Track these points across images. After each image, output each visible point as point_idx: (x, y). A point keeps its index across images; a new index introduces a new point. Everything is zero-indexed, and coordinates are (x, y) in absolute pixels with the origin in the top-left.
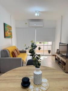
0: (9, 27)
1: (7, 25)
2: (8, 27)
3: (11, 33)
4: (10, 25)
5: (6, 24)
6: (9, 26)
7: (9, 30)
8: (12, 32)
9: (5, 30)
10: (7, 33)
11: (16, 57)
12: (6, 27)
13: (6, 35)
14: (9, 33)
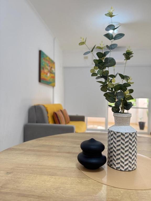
0: (49, 62)
1: (47, 56)
2: (47, 60)
3: (52, 75)
4: (52, 58)
5: (44, 54)
6: (49, 58)
7: (49, 68)
8: (54, 74)
9: (42, 66)
10: (44, 72)
11: (60, 123)
12: (44, 59)
13: (43, 76)
14: (49, 75)
